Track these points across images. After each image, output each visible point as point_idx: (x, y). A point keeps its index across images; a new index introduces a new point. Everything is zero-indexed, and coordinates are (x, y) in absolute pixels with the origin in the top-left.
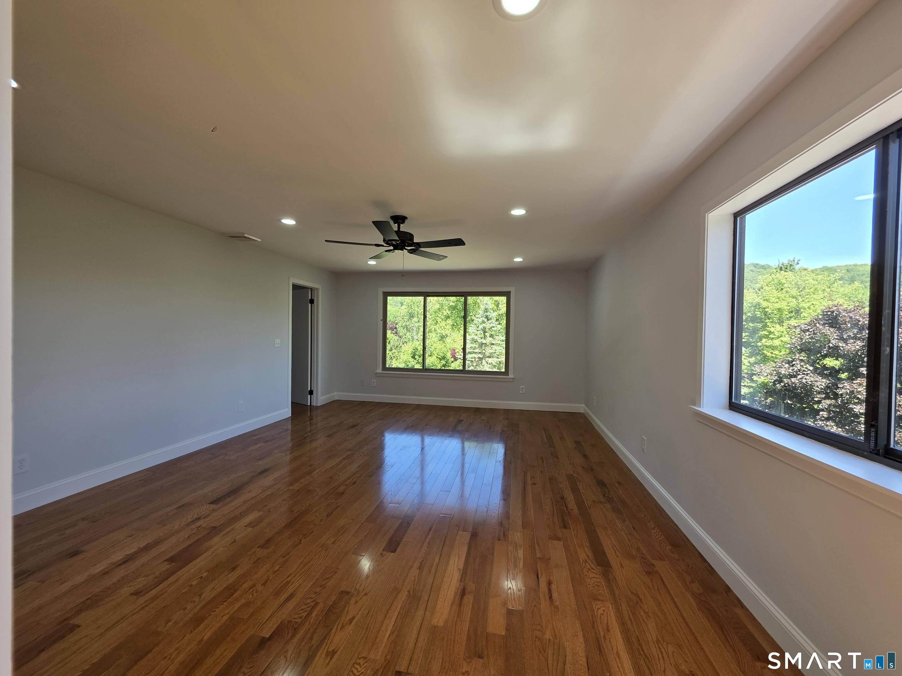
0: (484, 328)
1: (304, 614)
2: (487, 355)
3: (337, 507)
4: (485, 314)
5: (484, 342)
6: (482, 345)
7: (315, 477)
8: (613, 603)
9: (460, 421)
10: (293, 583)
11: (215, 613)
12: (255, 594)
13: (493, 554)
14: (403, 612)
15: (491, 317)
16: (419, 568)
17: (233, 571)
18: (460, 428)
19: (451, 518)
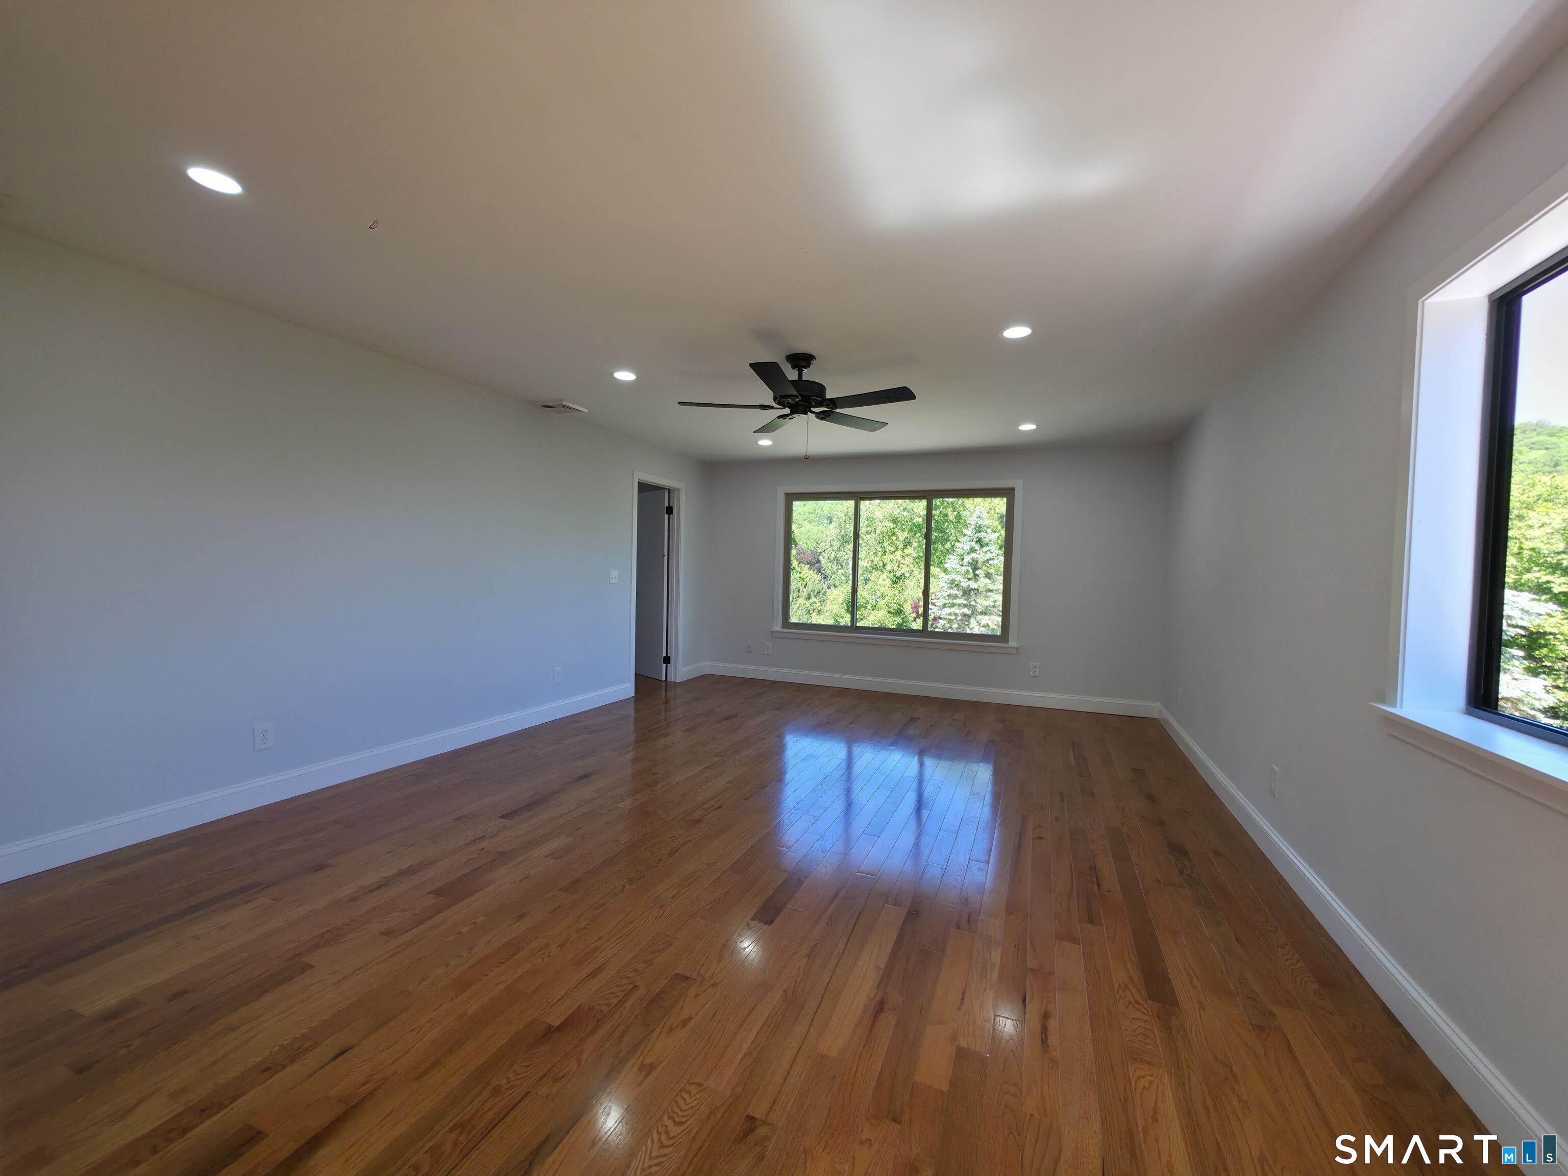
0: (973, 560)
1: (615, 1001)
2: (979, 610)
3: (687, 842)
4: (976, 536)
5: (973, 585)
6: (967, 592)
7: (659, 792)
8: (1173, 1071)
9: (913, 720)
10: (604, 950)
11: (486, 977)
12: (546, 959)
13: (943, 951)
14: (771, 1023)
15: (987, 541)
16: (808, 956)
17: (520, 919)
18: (911, 731)
19: (875, 881)
